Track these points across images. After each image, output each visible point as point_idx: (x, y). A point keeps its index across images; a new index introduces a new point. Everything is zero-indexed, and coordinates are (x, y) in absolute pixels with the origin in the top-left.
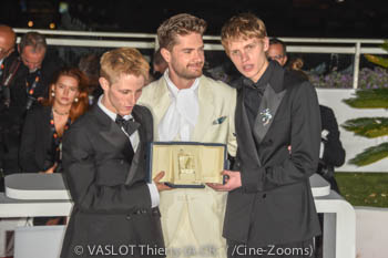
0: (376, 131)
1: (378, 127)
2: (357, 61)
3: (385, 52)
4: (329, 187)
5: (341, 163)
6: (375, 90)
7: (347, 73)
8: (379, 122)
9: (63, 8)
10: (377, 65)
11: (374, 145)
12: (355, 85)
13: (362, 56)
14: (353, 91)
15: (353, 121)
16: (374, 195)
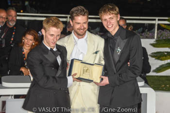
0: (164, 57)
1: (166, 56)
2: (156, 27)
3: (168, 23)
4: (143, 82)
5: (149, 72)
6: (164, 39)
7: (152, 32)
8: (166, 54)
9: (27, 3)
10: (165, 29)
11: (164, 64)
12: (156, 37)
13: (158, 24)
14: (154, 40)
15: (155, 53)
16: (163, 86)
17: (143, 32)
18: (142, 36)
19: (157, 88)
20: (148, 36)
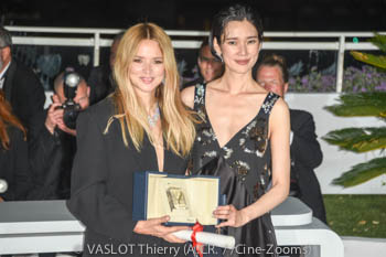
0: (365, 144)
1: (368, 139)
2: (341, 59)
3: (375, 48)
4: (310, 214)
6: (363, 94)
7: (328, 74)
10: (365, 64)
11: (363, 161)
12: (339, 88)
13: (347, 53)
14: (337, 96)
15: (338, 132)
16: (364, 222)
17: (305, 72)
18: (301, 84)
19: (345, 230)
20: (318, 85)
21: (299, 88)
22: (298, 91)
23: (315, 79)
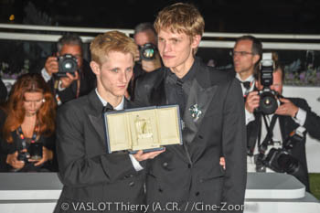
20: (314, 80)
21: (297, 82)
22: (297, 85)
23: (311, 75)
